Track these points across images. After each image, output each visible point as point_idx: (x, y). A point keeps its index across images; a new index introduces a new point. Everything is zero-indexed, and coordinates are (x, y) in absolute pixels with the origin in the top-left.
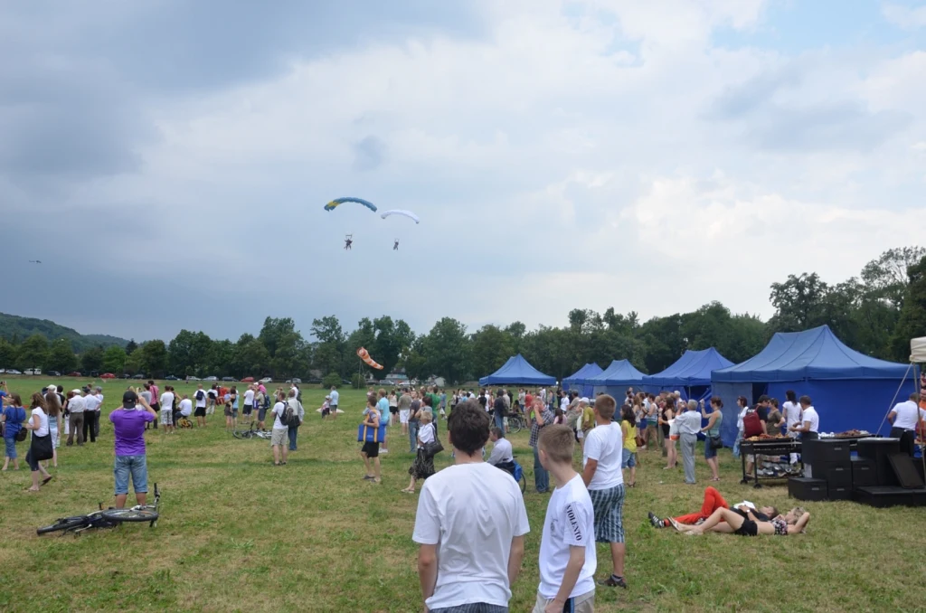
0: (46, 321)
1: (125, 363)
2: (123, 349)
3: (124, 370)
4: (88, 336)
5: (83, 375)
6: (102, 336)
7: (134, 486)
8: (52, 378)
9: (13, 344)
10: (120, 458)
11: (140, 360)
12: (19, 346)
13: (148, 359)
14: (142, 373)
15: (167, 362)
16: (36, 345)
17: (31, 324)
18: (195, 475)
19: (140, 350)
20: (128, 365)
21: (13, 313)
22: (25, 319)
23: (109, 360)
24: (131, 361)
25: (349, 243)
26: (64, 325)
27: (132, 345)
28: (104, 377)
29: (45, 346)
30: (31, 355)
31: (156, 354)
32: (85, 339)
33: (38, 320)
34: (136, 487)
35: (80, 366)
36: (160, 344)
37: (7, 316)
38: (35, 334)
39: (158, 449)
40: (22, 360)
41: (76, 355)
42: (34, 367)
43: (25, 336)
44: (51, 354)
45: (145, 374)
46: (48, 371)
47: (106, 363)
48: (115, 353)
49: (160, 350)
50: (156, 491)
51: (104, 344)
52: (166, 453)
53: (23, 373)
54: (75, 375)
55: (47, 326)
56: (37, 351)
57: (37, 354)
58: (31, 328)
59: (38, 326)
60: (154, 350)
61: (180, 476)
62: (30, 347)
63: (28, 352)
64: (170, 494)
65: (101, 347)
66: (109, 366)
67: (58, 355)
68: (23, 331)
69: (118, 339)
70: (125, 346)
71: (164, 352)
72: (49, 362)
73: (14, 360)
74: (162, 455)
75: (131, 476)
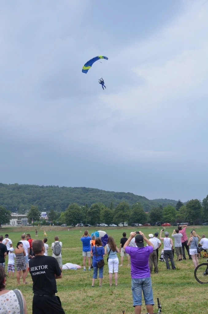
0: (129, 193)
1: (176, 216)
2: (174, 207)
3: (176, 220)
4: (154, 200)
5: (152, 225)
6: (162, 200)
7: (145, 299)
8: (134, 228)
9: (111, 209)
10: (136, 280)
11: (185, 213)
12: (114, 210)
13: (190, 212)
14: (187, 222)
15: (202, 213)
16: (123, 208)
17: (120, 196)
18: (202, 293)
19: (184, 207)
20: (178, 217)
21: (111, 191)
22: (117, 193)
23: (166, 214)
24: (180, 215)
25: (102, 83)
26: (139, 195)
27: (180, 204)
28: (164, 226)
29: (128, 208)
30: (121, 214)
31: (195, 209)
32: (152, 202)
33: (124, 193)
34: (146, 301)
35: (149, 219)
36: (197, 202)
37: (108, 192)
38: (123, 201)
39: (183, 273)
40: (116, 218)
41: (147, 213)
42: (123, 222)
43: (118, 203)
44: (132, 213)
45: (189, 222)
46: (131, 224)
47: (165, 216)
48: (169, 210)
49: (197, 206)
50: (159, 304)
51: (163, 204)
52: (187, 276)
53: (118, 226)
54: (147, 225)
55: (129, 196)
56: (124, 212)
57: (125, 213)
58: (121, 198)
59: (125, 197)
60: (193, 206)
61: (192, 293)
62: (120, 209)
63: (119, 213)
64: (180, 306)
65: (161, 206)
66: (166, 218)
67: (136, 213)
68: (117, 200)
69: (172, 200)
70: (175, 205)
71: (199, 207)
72: (131, 218)
73: (112, 218)
74: (184, 278)
75: (142, 293)
